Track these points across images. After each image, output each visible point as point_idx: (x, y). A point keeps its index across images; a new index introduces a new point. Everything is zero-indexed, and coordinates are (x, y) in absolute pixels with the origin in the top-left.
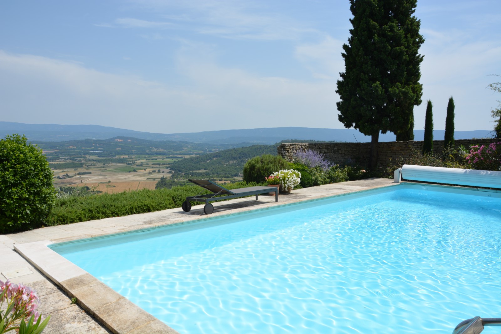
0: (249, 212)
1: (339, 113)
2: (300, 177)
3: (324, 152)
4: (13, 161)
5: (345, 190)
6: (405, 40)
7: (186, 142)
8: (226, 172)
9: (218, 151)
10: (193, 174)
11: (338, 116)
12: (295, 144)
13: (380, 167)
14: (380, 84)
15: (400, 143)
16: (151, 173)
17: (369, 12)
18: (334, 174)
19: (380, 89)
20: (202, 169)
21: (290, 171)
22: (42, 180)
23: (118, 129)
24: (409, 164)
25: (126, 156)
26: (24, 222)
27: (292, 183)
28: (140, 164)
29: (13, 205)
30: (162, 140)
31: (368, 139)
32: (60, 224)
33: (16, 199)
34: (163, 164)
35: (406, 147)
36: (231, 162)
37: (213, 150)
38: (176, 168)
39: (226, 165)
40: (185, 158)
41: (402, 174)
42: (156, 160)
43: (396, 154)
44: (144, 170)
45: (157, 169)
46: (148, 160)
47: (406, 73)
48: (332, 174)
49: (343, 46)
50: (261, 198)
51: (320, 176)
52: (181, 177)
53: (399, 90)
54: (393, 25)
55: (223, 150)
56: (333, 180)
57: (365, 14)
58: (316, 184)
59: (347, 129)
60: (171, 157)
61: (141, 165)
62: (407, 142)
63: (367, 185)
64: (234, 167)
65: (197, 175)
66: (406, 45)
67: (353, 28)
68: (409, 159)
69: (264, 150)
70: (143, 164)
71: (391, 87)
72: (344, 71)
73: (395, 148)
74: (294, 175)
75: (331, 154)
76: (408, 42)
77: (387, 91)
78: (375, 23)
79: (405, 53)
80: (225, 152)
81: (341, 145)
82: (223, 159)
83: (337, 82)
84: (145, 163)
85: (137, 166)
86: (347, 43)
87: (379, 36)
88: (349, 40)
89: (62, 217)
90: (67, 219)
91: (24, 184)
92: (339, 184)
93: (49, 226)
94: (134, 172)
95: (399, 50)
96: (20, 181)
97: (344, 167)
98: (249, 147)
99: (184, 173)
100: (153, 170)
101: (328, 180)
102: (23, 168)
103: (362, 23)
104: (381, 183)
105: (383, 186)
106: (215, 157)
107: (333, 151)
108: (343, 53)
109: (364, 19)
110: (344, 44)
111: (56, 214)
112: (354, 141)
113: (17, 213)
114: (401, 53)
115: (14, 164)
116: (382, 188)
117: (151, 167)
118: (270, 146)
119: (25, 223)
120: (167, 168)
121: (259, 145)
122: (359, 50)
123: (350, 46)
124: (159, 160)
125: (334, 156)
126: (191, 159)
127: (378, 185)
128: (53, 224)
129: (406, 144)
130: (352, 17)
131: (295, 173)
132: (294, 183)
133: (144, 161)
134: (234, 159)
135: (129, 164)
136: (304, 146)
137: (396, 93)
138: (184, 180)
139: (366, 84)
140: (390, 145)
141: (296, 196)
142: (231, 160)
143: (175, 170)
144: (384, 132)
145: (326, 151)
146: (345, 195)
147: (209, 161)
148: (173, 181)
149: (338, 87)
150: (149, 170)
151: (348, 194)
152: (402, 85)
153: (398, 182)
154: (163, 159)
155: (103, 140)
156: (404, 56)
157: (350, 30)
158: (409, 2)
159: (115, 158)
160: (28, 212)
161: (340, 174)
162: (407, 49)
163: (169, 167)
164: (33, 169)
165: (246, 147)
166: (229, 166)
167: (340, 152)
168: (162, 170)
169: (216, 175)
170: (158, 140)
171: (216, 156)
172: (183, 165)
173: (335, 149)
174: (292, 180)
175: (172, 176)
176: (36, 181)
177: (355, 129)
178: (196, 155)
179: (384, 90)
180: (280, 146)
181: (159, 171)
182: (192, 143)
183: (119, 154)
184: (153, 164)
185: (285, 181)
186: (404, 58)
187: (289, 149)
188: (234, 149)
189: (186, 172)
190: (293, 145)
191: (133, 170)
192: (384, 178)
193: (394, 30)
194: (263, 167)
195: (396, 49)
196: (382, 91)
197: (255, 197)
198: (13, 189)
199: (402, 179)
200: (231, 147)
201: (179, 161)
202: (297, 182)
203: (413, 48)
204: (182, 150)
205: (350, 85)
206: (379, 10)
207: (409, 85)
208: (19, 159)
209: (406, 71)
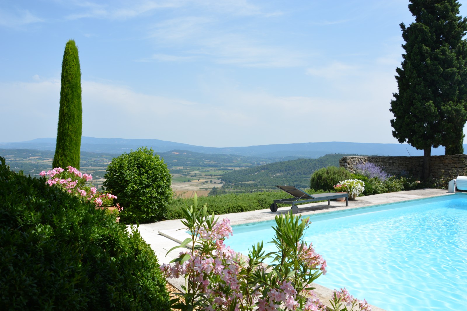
0: (328, 213)
1: (393, 129)
2: (364, 186)
3: (380, 164)
4: (147, 167)
5: (404, 198)
6: (456, 62)
7: (236, 156)
8: (273, 184)
9: (265, 164)
10: (242, 185)
11: (392, 132)
12: (355, 157)
13: (433, 179)
14: (433, 103)
15: (452, 156)
16: (204, 183)
17: (421, 38)
18: (391, 184)
19: (433, 109)
20: (251, 180)
21: (355, 181)
22: (165, 183)
23: (175, 143)
24: (463, 175)
25: (182, 168)
26: (153, 215)
27: (357, 191)
28: (193, 175)
29: (147, 202)
30: (214, 153)
31: (421, 153)
32: (176, 219)
33: (149, 197)
34: (215, 175)
35: (458, 160)
36: (278, 174)
37: (261, 163)
38: (227, 180)
39: (273, 177)
40: (235, 170)
41: (456, 185)
42: (208, 171)
43: (448, 167)
44: (197, 180)
45: (209, 180)
46: (201, 171)
47: (458, 92)
48: (389, 184)
49: (396, 69)
50: (332, 203)
51: (379, 186)
52: (231, 187)
53: (451, 108)
54: (445, 49)
55: (270, 163)
56: (390, 189)
57: (418, 40)
58: (375, 192)
59: (401, 143)
60: (222, 169)
61: (195, 176)
62: (460, 156)
63: (423, 195)
64: (281, 179)
65: (246, 186)
66: (458, 66)
67: (406, 53)
68: (462, 172)
69: (309, 164)
70: (197, 175)
71: (444, 105)
72: (397, 91)
73: (447, 161)
74: (359, 184)
75: (386, 166)
76: (460, 63)
77: (439, 108)
78: (428, 48)
79: (457, 74)
80: (272, 165)
81: (395, 158)
82: (270, 171)
83: (391, 102)
84: (198, 174)
85: (191, 176)
86: (400, 67)
87: (431, 59)
88: (402, 64)
89: (177, 213)
90: (181, 215)
91: (155, 186)
92: (397, 193)
93: (169, 220)
94: (189, 182)
95: (451, 72)
96: (151, 183)
97: (399, 178)
98: (295, 160)
99: (234, 184)
100: (206, 180)
101: (387, 189)
102: (153, 173)
103: (414, 49)
104: (436, 193)
105: (439, 195)
106: (262, 170)
107: (388, 163)
108: (396, 75)
109: (417, 45)
110: (397, 68)
111: (173, 211)
112: (408, 155)
113: (149, 208)
114: (454, 74)
115: (147, 170)
116: (439, 197)
117: (204, 178)
118: (315, 160)
119: (154, 217)
120: (219, 179)
121: (304, 158)
122: (413, 72)
123: (403, 70)
124: (212, 172)
125: (389, 169)
126: (241, 171)
127: (433, 195)
128: (172, 218)
129: (458, 158)
130: (405, 43)
131: (359, 182)
132: (359, 191)
133: (197, 172)
134: (281, 171)
135: (184, 175)
136: (363, 159)
137: (448, 110)
138: (234, 191)
139: (420, 103)
140: (442, 158)
141: (361, 202)
142: (278, 172)
143: (226, 181)
144: (436, 146)
145: (382, 164)
146: (405, 202)
147: (257, 173)
148: (223, 191)
149: (392, 106)
150: (202, 180)
151: (408, 201)
152: (454, 103)
153: (453, 192)
154: (215, 170)
155: (162, 153)
156: (456, 77)
157: (402, 55)
158: (460, 26)
159: (172, 169)
160: (156, 207)
161: (397, 184)
162: (458, 70)
163: (220, 178)
164: (160, 174)
165: (292, 161)
166: (276, 178)
167: (395, 165)
168: (214, 181)
169: (263, 186)
170: (211, 153)
171: (264, 169)
172: (233, 177)
173: (390, 162)
174: (358, 188)
175: (223, 186)
176: (162, 184)
177: (408, 144)
178: (245, 167)
179: (436, 108)
180: (342, 159)
181: (211, 182)
182: (241, 156)
183: (175, 166)
184: (206, 175)
185: (352, 189)
186: (456, 78)
187: (350, 162)
188: (281, 162)
189: (236, 183)
190: (354, 158)
191: (187, 180)
192: (437, 188)
193: (446, 53)
194: (329, 177)
195: (448, 71)
196: (435, 110)
197: (327, 202)
198: (147, 189)
199: (457, 190)
200: (277, 161)
201: (229, 173)
202: (362, 190)
203: (465, 68)
204: (232, 162)
205: (404, 105)
206: (432, 36)
207: (461, 103)
208: (150, 166)
209: (458, 90)
